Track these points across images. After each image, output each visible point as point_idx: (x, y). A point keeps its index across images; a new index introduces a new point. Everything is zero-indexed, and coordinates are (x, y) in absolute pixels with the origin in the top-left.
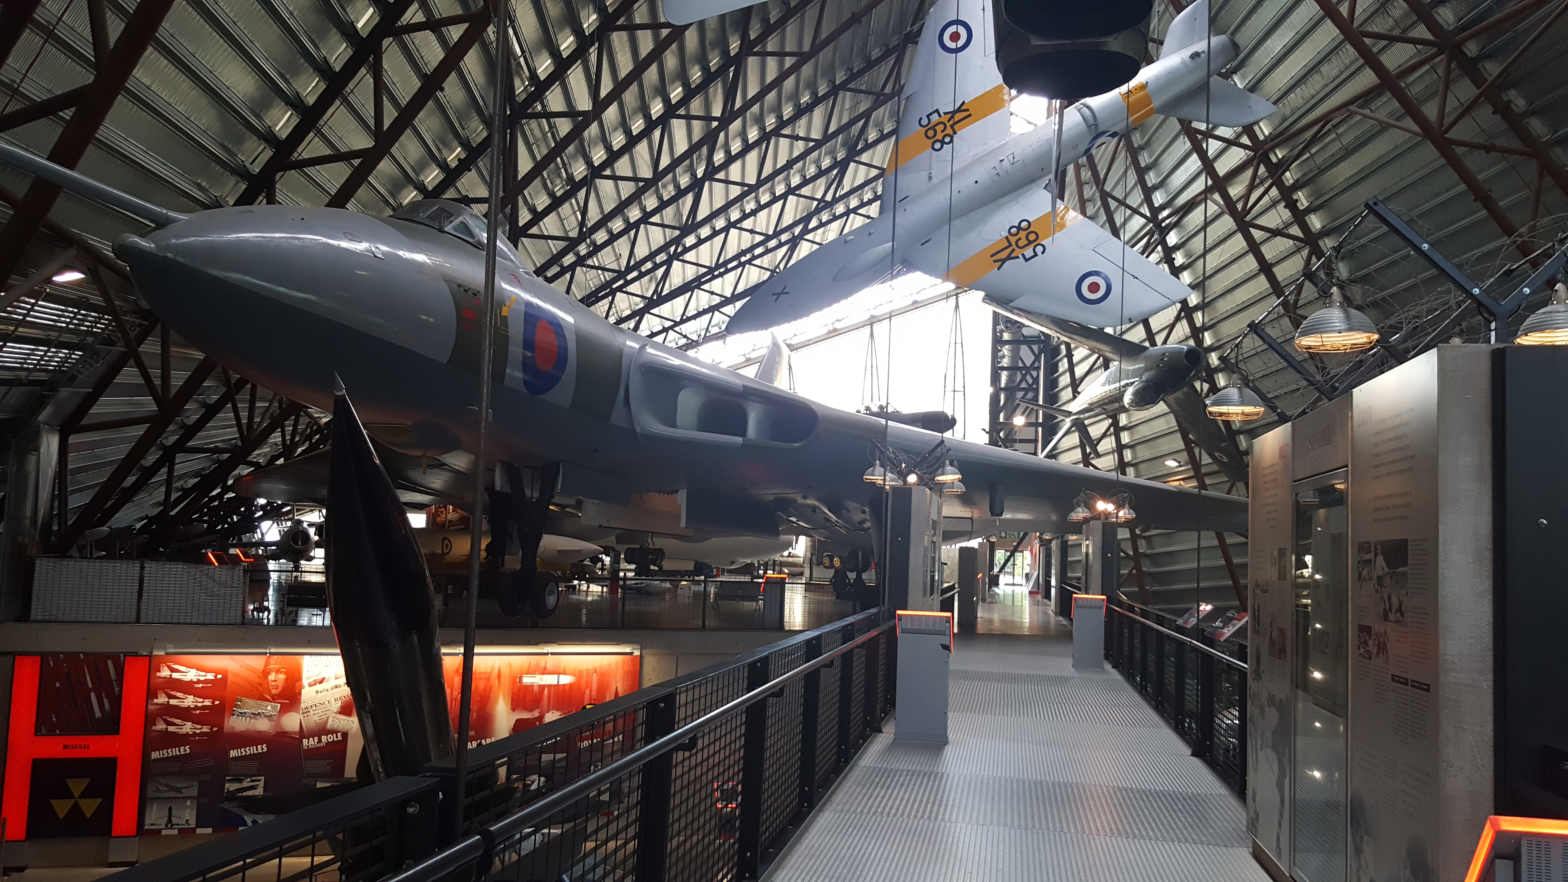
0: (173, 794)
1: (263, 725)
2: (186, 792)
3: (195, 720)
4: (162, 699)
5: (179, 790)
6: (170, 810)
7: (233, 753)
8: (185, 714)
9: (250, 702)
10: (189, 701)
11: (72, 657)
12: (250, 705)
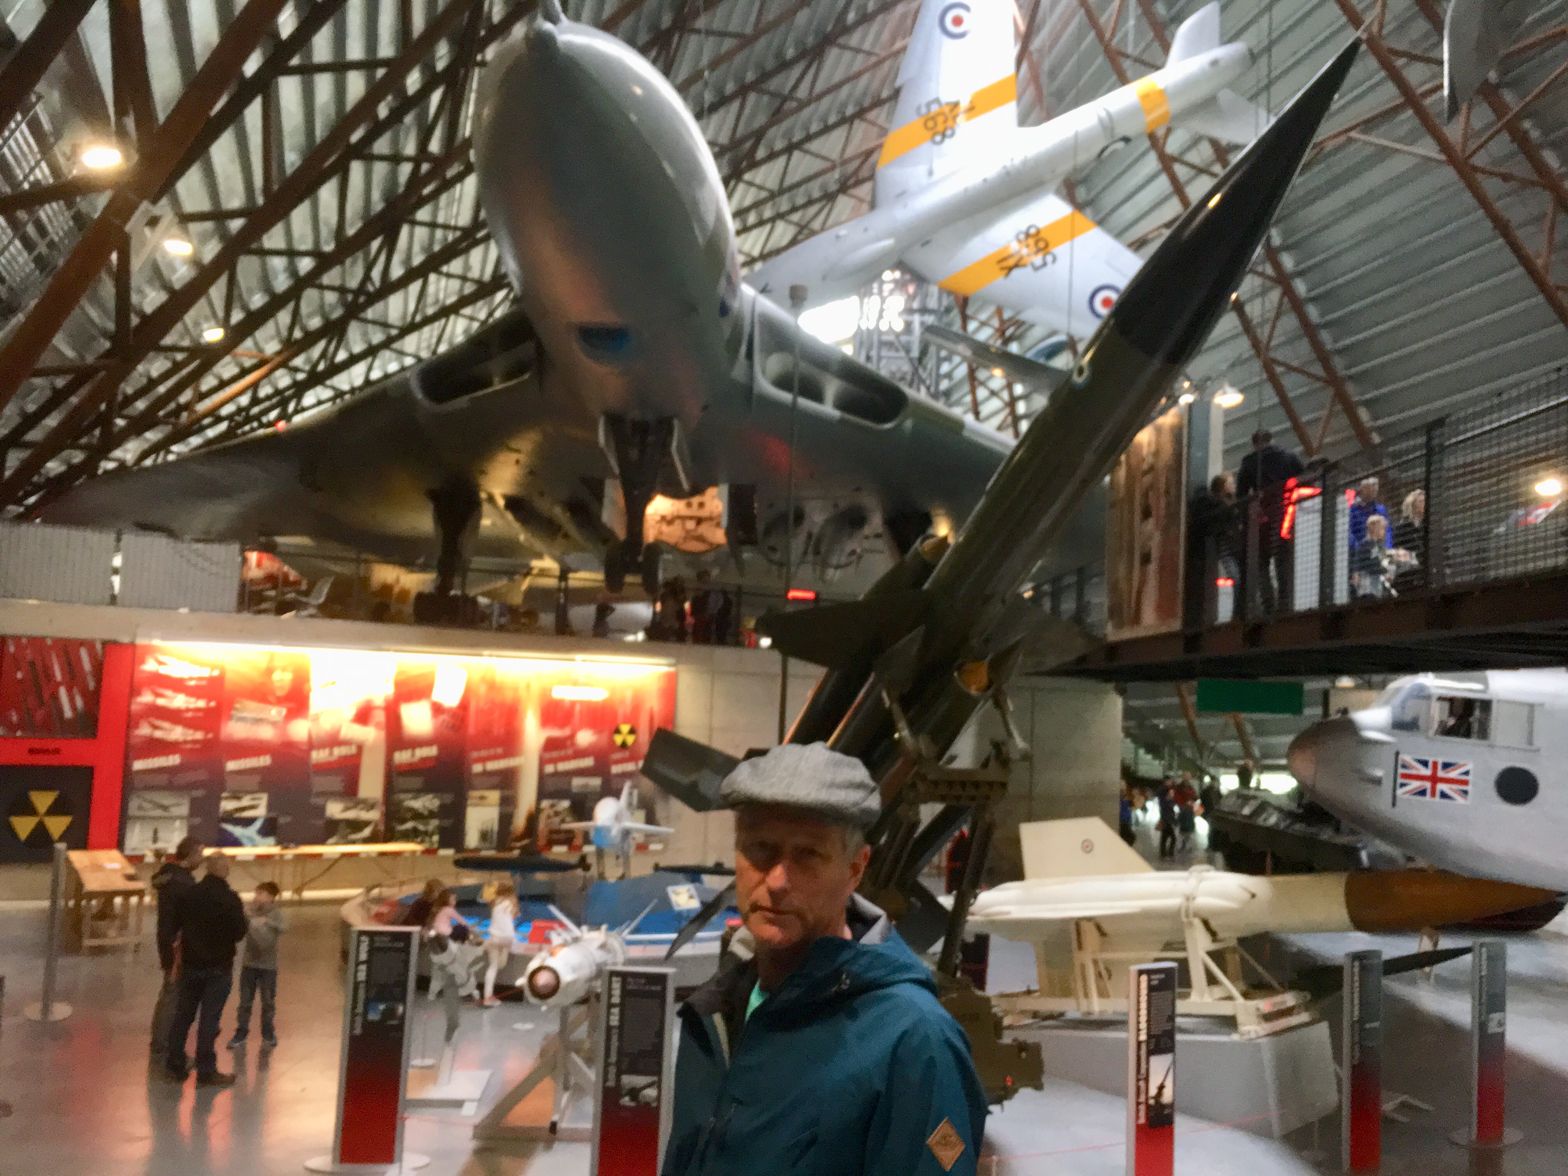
0: (159, 813)
1: (266, 733)
2: (175, 811)
3: (189, 724)
4: (146, 698)
5: (165, 808)
6: (156, 832)
7: (232, 766)
8: (174, 716)
9: (252, 705)
10: (179, 701)
11: (37, 642)
12: (250, 708)
